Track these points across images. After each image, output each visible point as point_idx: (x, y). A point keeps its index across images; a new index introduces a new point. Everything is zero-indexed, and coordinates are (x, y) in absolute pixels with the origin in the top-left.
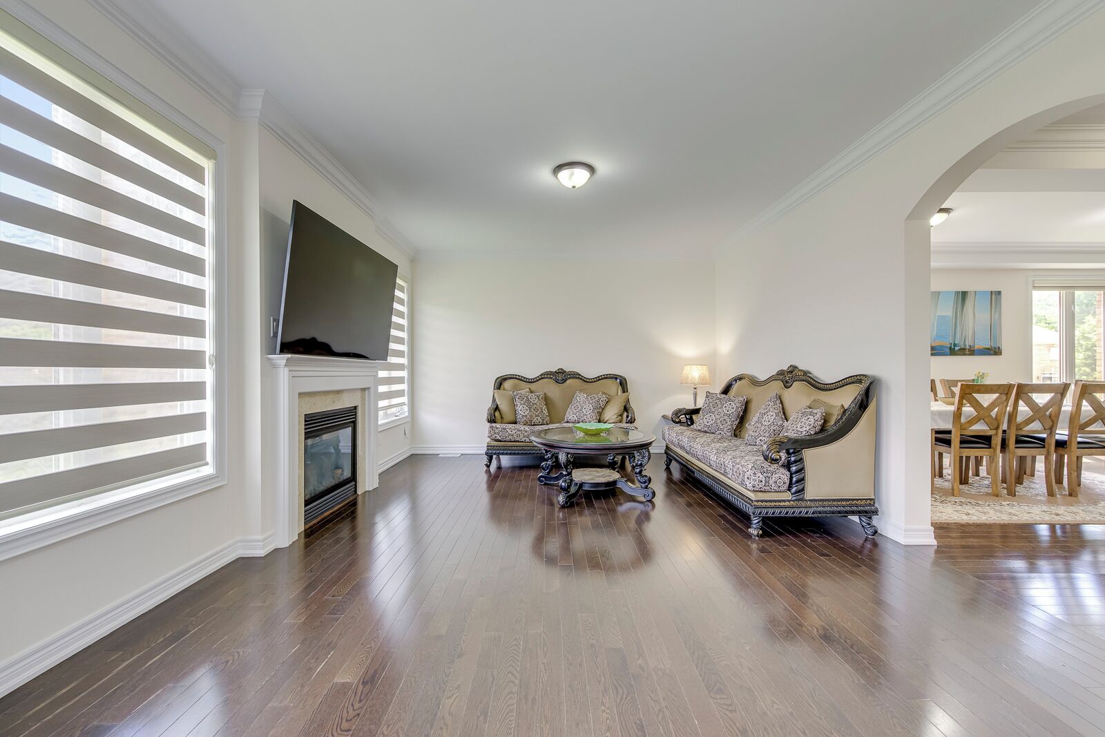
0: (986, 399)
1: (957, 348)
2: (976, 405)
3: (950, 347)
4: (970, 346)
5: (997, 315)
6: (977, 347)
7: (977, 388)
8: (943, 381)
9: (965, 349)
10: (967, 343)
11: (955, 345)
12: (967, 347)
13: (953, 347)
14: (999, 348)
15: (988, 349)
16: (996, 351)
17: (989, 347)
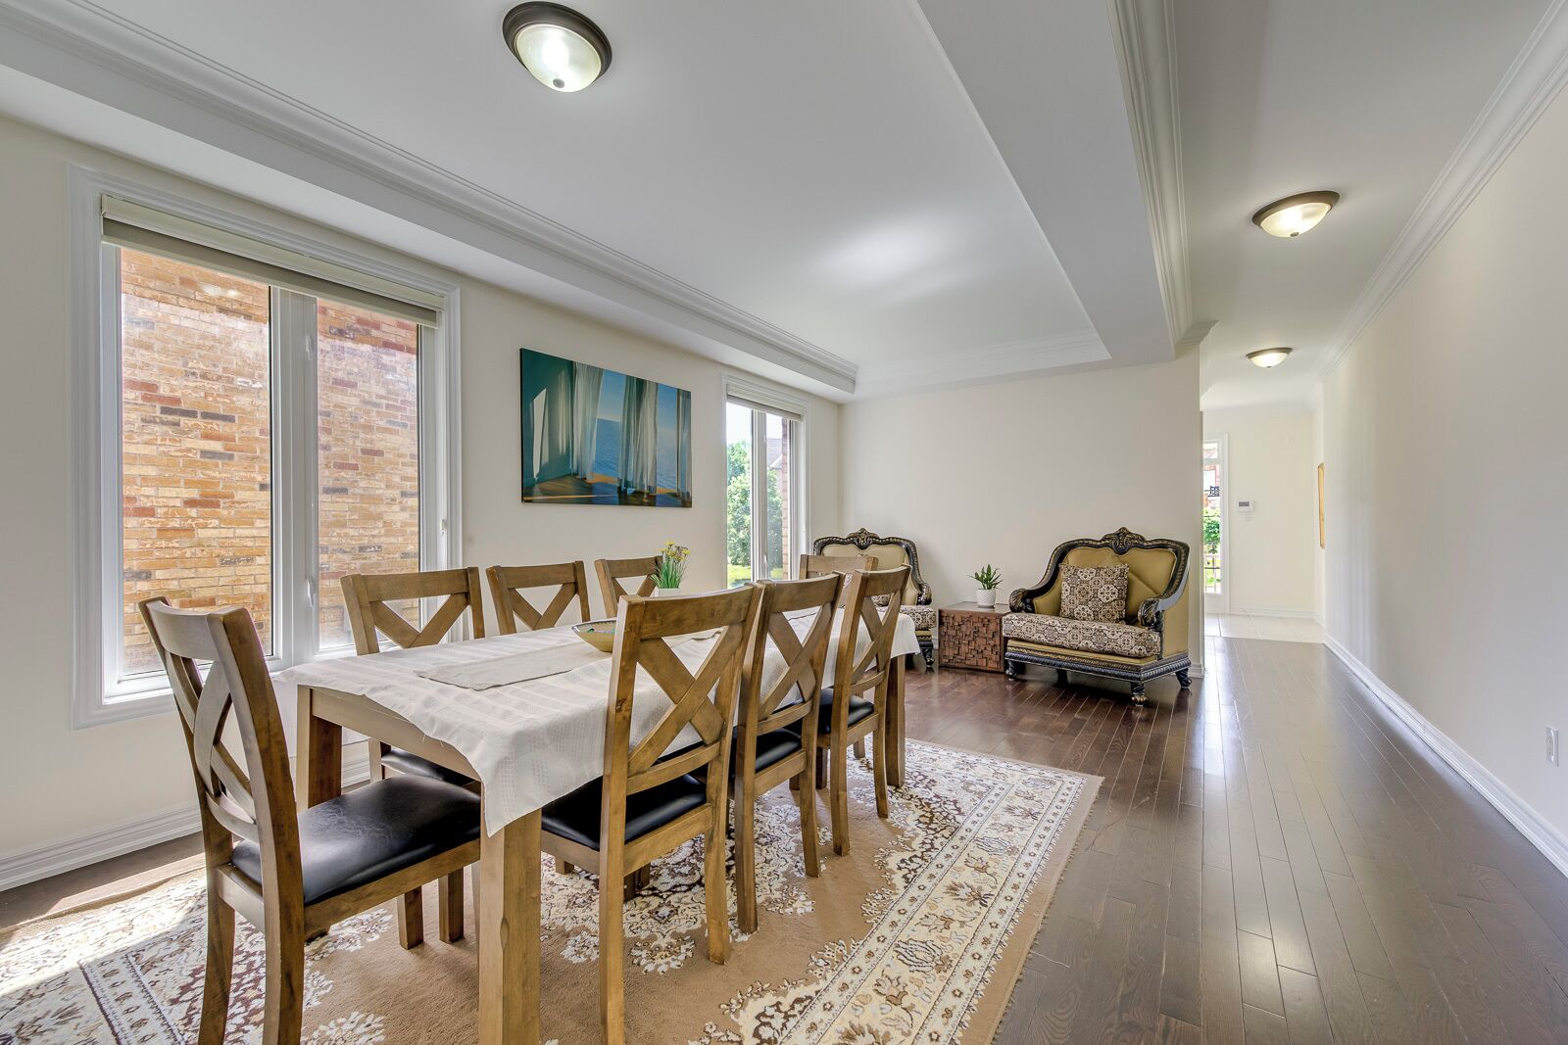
0: (694, 651)
1: (630, 491)
2: (670, 673)
3: (620, 488)
4: (649, 488)
5: (685, 434)
6: (659, 490)
7: (674, 614)
8: (495, 573)
9: (643, 493)
10: (645, 482)
11: (627, 484)
12: (646, 490)
13: (623, 487)
14: (688, 493)
15: (675, 495)
16: (682, 500)
17: (676, 491)
